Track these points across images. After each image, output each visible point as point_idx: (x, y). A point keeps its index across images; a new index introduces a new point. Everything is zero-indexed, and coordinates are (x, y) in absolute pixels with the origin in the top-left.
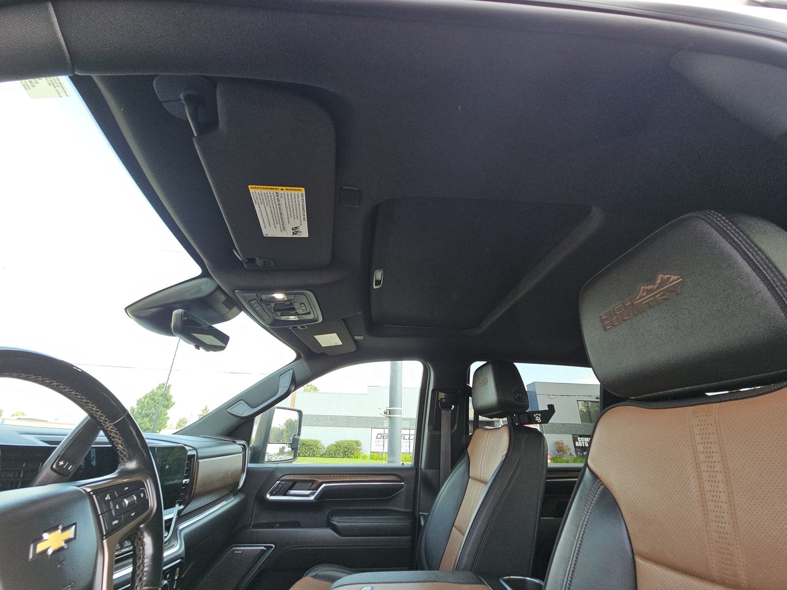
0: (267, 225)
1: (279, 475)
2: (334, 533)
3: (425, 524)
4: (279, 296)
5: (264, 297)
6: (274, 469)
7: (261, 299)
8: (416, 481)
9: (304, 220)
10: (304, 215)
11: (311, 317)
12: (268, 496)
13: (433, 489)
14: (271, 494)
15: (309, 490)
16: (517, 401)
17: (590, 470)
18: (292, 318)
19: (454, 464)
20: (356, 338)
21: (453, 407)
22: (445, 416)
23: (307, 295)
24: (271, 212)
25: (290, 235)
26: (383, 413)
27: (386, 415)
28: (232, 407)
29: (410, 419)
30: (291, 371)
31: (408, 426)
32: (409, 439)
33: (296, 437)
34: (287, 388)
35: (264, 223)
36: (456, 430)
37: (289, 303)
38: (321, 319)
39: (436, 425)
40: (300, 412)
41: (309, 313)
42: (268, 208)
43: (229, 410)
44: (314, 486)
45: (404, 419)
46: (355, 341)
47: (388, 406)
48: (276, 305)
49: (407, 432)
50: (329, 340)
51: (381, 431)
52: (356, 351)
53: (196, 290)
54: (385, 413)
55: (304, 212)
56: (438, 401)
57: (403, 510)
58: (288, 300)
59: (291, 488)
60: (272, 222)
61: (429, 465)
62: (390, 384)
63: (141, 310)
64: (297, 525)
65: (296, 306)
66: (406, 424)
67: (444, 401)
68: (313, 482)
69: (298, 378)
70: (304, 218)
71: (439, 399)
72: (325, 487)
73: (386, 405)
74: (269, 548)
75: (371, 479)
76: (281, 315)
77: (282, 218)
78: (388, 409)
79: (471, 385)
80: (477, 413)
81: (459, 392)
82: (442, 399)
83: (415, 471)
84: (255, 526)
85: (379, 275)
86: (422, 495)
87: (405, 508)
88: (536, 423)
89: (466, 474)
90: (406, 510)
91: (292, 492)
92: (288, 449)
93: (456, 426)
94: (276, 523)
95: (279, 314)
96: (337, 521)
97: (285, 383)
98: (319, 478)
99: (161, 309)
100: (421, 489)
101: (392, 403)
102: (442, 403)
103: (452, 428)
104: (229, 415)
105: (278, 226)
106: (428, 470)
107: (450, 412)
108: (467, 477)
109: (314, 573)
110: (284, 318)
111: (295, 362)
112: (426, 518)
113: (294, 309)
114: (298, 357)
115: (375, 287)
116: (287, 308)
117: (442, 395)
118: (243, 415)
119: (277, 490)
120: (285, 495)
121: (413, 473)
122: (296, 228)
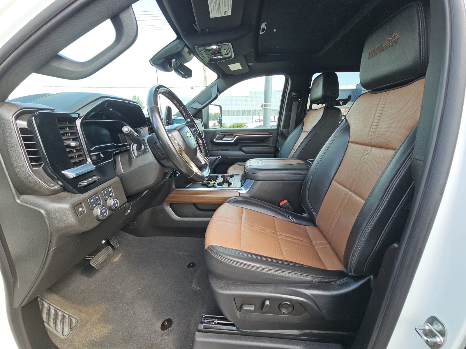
0: (213, 11)
1: (218, 133)
2: (243, 153)
3: (280, 150)
4: (214, 47)
5: (208, 48)
6: (214, 131)
7: (206, 49)
8: (278, 134)
9: (230, 7)
10: (230, 5)
11: (228, 56)
12: (215, 140)
13: (285, 137)
14: (216, 140)
15: (231, 138)
16: (332, 94)
17: (346, 119)
18: (219, 57)
19: (296, 126)
20: (249, 64)
21: (299, 100)
22: (295, 105)
23: (228, 45)
24: (216, 6)
25: (223, 15)
26: (260, 106)
27: (262, 107)
28: (192, 104)
29: (275, 110)
30: (216, 85)
31: (273, 114)
32: (274, 121)
33: (220, 118)
34: (216, 94)
35: (212, 12)
36: (299, 111)
37: (219, 50)
38: (233, 57)
39: (289, 109)
40: (220, 107)
41: (228, 54)
42: (214, 4)
43: (191, 106)
44: (233, 137)
45: (272, 110)
46: (249, 66)
47: (263, 102)
48: (212, 51)
49: (273, 117)
50: (235, 67)
51: (258, 118)
52: (248, 72)
53: (176, 48)
54: (262, 106)
55: (230, 3)
56: (292, 97)
57: (271, 145)
58: (218, 49)
59: (223, 138)
60: (215, 11)
61: (284, 128)
62: (265, 89)
63: (156, 61)
64: (228, 150)
65: (222, 51)
66: (273, 113)
67: (295, 97)
68: (232, 135)
69: (220, 88)
70: (230, 6)
71: (292, 96)
72: (238, 137)
73: (262, 102)
74: (219, 157)
75: (257, 134)
76: (214, 56)
77: (220, 8)
78: (264, 104)
79: (311, 88)
80: (312, 102)
81: (304, 91)
82: (294, 96)
83: (277, 131)
84: (212, 151)
85: (263, 25)
86: (280, 140)
87: (272, 144)
88: (340, 105)
89: (301, 130)
90: (273, 145)
91: (224, 139)
92: (217, 124)
93: (300, 109)
94: (220, 150)
95: (213, 56)
96: (243, 149)
97: (214, 91)
98: (234, 134)
99: (164, 59)
100: (280, 138)
101: (266, 100)
102: (294, 98)
103: (297, 111)
104: (192, 109)
105: (218, 12)
106: (284, 130)
107: (297, 103)
108: (301, 131)
109: (238, 164)
110: (215, 58)
111: (217, 80)
112: (281, 148)
113: (221, 53)
114: (219, 77)
115: (261, 33)
116: (218, 52)
117: (294, 94)
118: (198, 108)
119: (218, 138)
120: (221, 140)
121: (276, 131)
122: (226, 11)
